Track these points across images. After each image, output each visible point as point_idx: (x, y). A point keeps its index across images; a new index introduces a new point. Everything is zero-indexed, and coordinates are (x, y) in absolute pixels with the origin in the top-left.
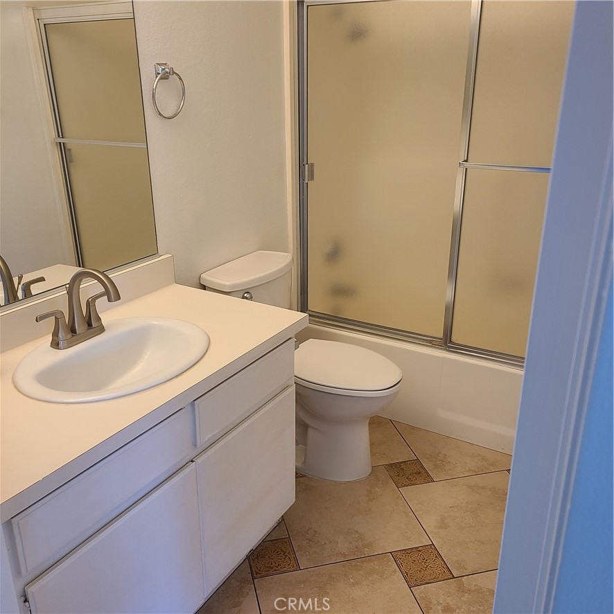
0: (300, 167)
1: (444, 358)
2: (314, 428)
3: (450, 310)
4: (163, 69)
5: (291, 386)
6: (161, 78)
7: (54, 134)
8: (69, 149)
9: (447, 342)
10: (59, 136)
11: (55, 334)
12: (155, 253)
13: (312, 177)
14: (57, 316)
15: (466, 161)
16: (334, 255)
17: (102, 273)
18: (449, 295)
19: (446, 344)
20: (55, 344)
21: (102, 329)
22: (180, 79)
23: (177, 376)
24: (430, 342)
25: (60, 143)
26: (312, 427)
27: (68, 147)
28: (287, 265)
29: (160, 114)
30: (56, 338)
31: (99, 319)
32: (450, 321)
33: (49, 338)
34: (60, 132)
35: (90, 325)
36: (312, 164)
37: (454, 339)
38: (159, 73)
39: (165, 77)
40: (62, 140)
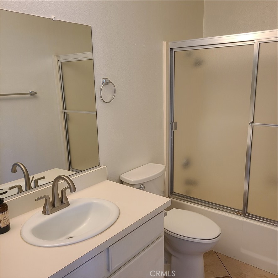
0: (170, 124)
1: (243, 222)
2: (175, 256)
3: (246, 195)
4: (105, 81)
5: (162, 236)
6: (104, 85)
7: (62, 108)
8: (68, 115)
9: (245, 212)
10: (64, 109)
11: (45, 207)
12: (98, 165)
13: (176, 128)
14: (46, 198)
15: (253, 122)
16: (187, 164)
17: (67, 177)
18: (245, 187)
19: (244, 213)
20: (44, 212)
21: (68, 204)
22: (113, 85)
23: (100, 233)
24: (236, 212)
25: (64, 112)
26: (173, 256)
27: (68, 114)
28: (162, 171)
29: (103, 101)
30: (45, 209)
31: (67, 199)
32: (246, 201)
33: (42, 209)
34: (65, 107)
35: (62, 202)
36: (176, 122)
37: (249, 211)
38: (103, 83)
39: (106, 84)
40: (65, 111)
